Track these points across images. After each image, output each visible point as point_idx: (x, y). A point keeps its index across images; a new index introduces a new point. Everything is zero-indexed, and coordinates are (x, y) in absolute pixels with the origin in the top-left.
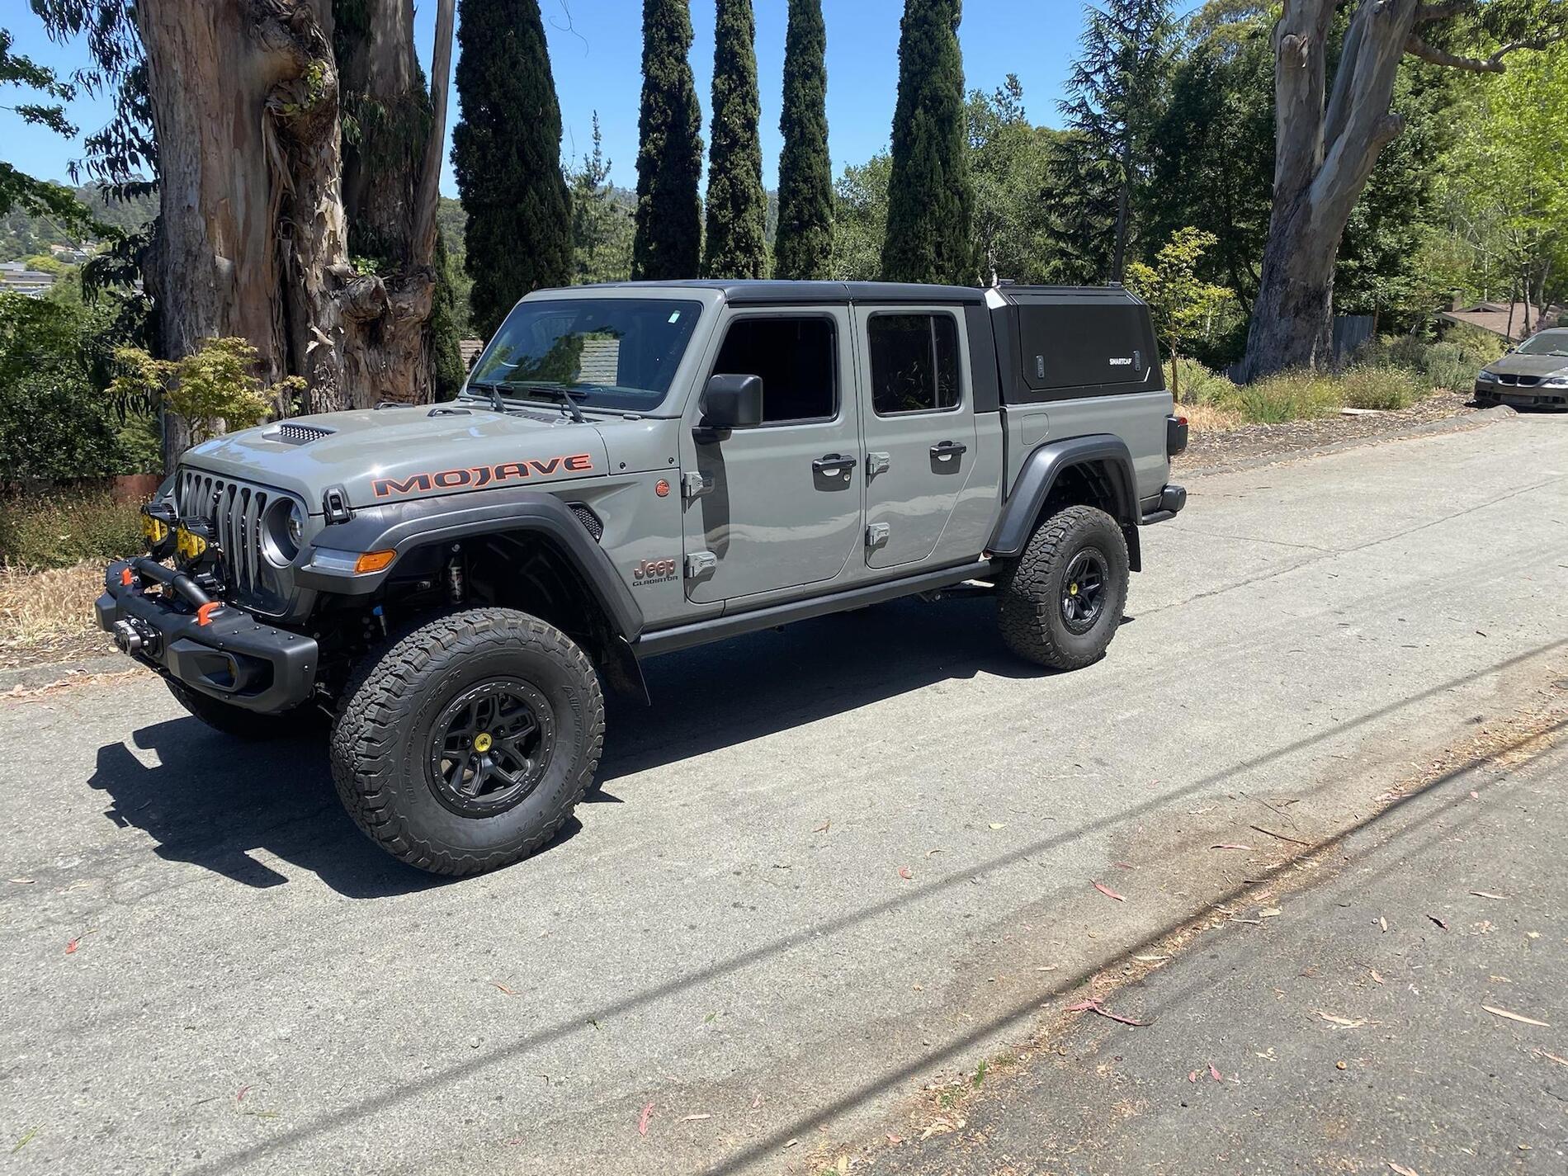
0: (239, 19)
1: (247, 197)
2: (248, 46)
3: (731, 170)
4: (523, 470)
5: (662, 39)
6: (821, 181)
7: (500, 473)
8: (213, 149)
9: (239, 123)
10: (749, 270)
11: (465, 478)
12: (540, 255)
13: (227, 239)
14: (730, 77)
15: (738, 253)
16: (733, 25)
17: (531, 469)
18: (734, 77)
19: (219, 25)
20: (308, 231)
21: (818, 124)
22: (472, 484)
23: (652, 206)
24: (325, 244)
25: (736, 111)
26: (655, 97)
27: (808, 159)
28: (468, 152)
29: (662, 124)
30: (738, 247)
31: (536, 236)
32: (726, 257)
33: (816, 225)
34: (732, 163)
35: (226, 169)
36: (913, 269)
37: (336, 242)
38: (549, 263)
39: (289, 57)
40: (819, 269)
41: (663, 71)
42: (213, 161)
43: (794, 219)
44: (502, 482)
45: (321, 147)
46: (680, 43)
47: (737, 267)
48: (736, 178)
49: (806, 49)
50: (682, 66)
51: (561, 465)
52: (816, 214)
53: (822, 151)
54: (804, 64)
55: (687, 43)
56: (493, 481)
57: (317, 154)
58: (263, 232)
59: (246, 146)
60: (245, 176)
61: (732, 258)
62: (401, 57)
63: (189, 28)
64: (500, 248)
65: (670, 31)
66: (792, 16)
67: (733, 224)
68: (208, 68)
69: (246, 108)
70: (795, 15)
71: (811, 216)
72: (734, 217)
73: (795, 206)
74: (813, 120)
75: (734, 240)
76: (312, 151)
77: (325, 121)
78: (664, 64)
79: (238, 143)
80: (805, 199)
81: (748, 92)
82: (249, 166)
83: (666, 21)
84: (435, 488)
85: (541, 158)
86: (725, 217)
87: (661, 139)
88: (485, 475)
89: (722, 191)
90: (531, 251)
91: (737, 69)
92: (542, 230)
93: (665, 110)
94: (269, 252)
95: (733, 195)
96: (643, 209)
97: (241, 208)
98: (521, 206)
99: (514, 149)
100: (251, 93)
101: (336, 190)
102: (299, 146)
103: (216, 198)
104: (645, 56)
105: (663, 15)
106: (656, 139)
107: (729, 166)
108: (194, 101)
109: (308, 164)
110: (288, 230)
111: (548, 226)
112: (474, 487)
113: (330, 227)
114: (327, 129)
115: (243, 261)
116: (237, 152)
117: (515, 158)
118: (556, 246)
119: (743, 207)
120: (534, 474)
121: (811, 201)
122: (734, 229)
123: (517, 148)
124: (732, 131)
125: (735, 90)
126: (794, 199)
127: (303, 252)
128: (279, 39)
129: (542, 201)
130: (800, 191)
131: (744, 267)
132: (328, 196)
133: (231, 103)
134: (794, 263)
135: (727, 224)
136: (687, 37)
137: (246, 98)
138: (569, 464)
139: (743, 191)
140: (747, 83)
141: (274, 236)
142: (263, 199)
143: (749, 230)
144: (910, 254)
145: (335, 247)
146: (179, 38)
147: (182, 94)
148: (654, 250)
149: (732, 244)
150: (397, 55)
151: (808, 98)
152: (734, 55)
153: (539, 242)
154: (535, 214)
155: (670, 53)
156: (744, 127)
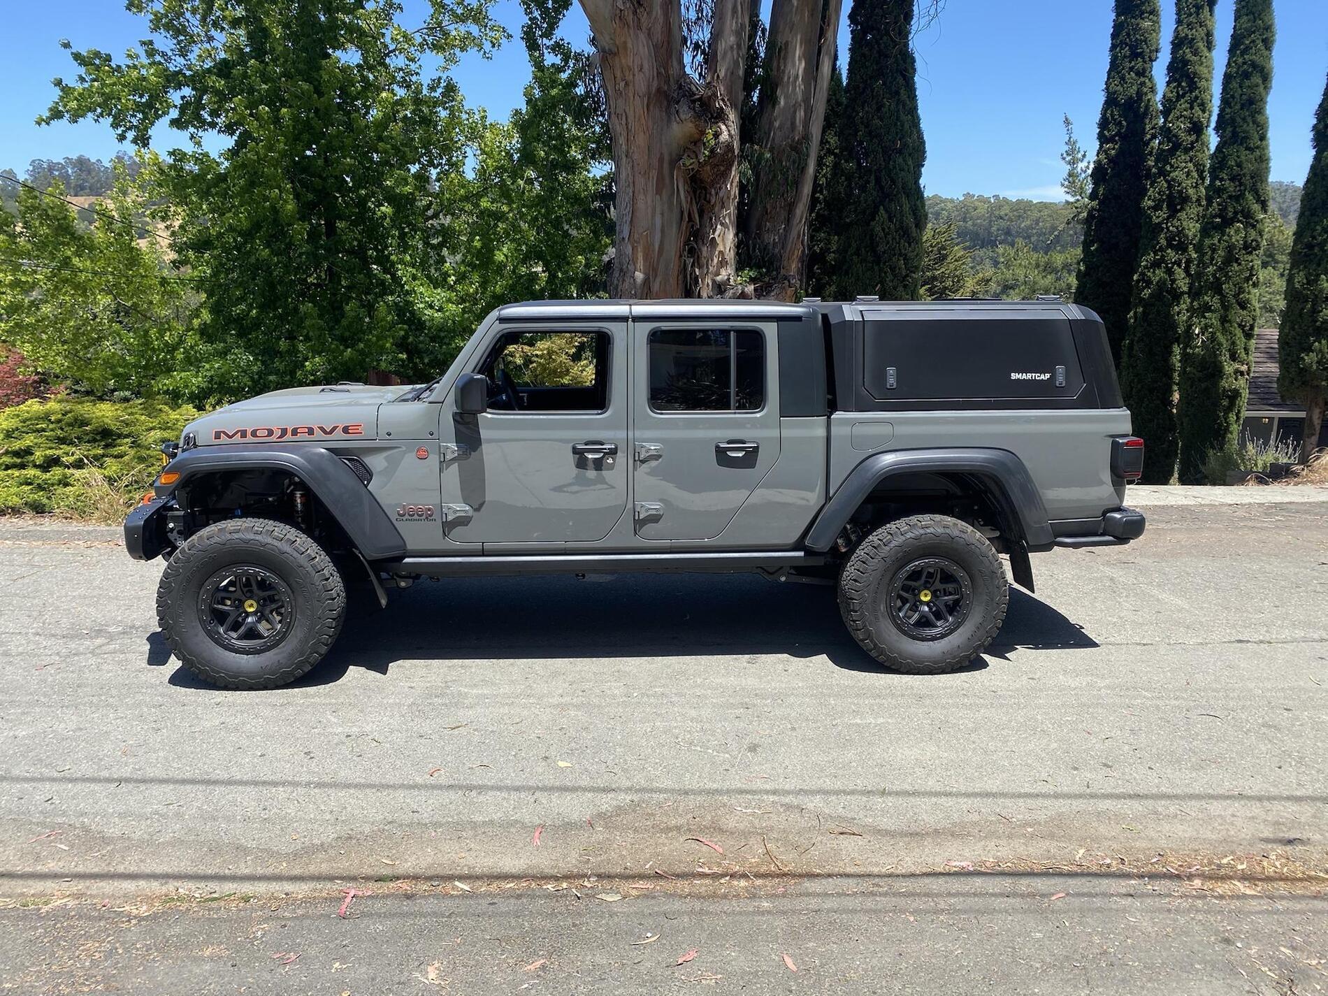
0: (665, 103)
1: (663, 231)
2: (669, 121)
3: (1171, 172)
4: (311, 431)
5: (1125, 57)
6: (1252, 178)
7: (295, 432)
8: (641, 196)
9: (660, 179)
10: (1180, 266)
11: (271, 433)
12: (884, 263)
13: (645, 259)
14: (1179, 85)
15: (1169, 251)
16: (1187, 35)
17: (317, 431)
18: (1183, 84)
19: (651, 108)
20: (705, 250)
21: (1254, 122)
22: (273, 438)
23: (1098, 211)
24: (716, 260)
25: (1181, 116)
26: (1112, 111)
27: (1238, 157)
28: (838, 182)
29: (1115, 135)
30: (1170, 245)
31: (881, 248)
32: (1156, 254)
33: (1239, 221)
34: (1172, 166)
35: (650, 210)
36: (1319, 265)
37: (723, 258)
38: (893, 269)
39: (691, 125)
40: (1240, 264)
41: (1122, 86)
42: (641, 204)
43: (1215, 216)
44: (295, 438)
45: (720, 188)
46: (1143, 58)
47: (1167, 264)
48: (1173, 180)
49: (1248, 49)
50: (1142, 79)
51: (339, 430)
52: (1242, 211)
53: (1258, 147)
54: (1244, 63)
55: (1150, 57)
56: (289, 437)
57: (717, 194)
58: (673, 253)
59: (664, 191)
60: (662, 214)
61: (1163, 256)
62: (798, 114)
63: (631, 114)
64: (855, 257)
65: (1133, 48)
66: (1237, 18)
67: (1167, 223)
68: (641, 140)
69: (666, 165)
70: (1239, 17)
71: (1236, 213)
72: (1168, 218)
73: (1219, 205)
74: (1249, 120)
75: (1166, 239)
76: (713, 192)
77: (722, 168)
78: (1124, 79)
79: (659, 191)
80: (1230, 197)
81: (1197, 98)
82: (666, 206)
83: (1131, 40)
84: (250, 439)
85: (893, 181)
86: (1158, 217)
87: (1114, 149)
88: (284, 432)
89: (1159, 194)
90: (878, 260)
91: (1188, 76)
92: (888, 243)
93: (1120, 121)
94: (676, 268)
95: (1170, 196)
96: (1091, 215)
97: (658, 236)
98: (873, 223)
99: (873, 177)
100: (670, 154)
101: (730, 219)
102: (705, 189)
103: (641, 231)
104: (1109, 73)
105: (1128, 34)
106: (1109, 149)
107: (1168, 169)
108: (631, 164)
109: (709, 202)
110: (692, 252)
111: (894, 239)
112: (275, 440)
113: (721, 248)
114: (725, 175)
115: (656, 276)
116: (658, 197)
117: (873, 183)
118: (900, 255)
119: (1179, 207)
120: (319, 434)
121: (1238, 198)
122: (1168, 228)
123: (876, 176)
124: (1176, 136)
125: (1183, 96)
126: (1220, 197)
127: (700, 267)
128: (685, 112)
129: (890, 219)
130: (1225, 189)
131: (1174, 264)
132: (722, 224)
133: (655, 162)
134: (1212, 259)
135: (1160, 223)
136: (1151, 51)
137: (666, 158)
138: (346, 430)
139: (1180, 192)
140: (1197, 88)
141: (681, 256)
142: (674, 230)
143: (1183, 229)
144: (1316, 250)
145: (723, 263)
146: (624, 122)
147: (624, 159)
148: (1096, 249)
149: (1163, 242)
150: (795, 112)
151: (1244, 97)
152: (1186, 63)
153: (884, 253)
154: (883, 230)
155: (1131, 69)
156: (1189, 131)
